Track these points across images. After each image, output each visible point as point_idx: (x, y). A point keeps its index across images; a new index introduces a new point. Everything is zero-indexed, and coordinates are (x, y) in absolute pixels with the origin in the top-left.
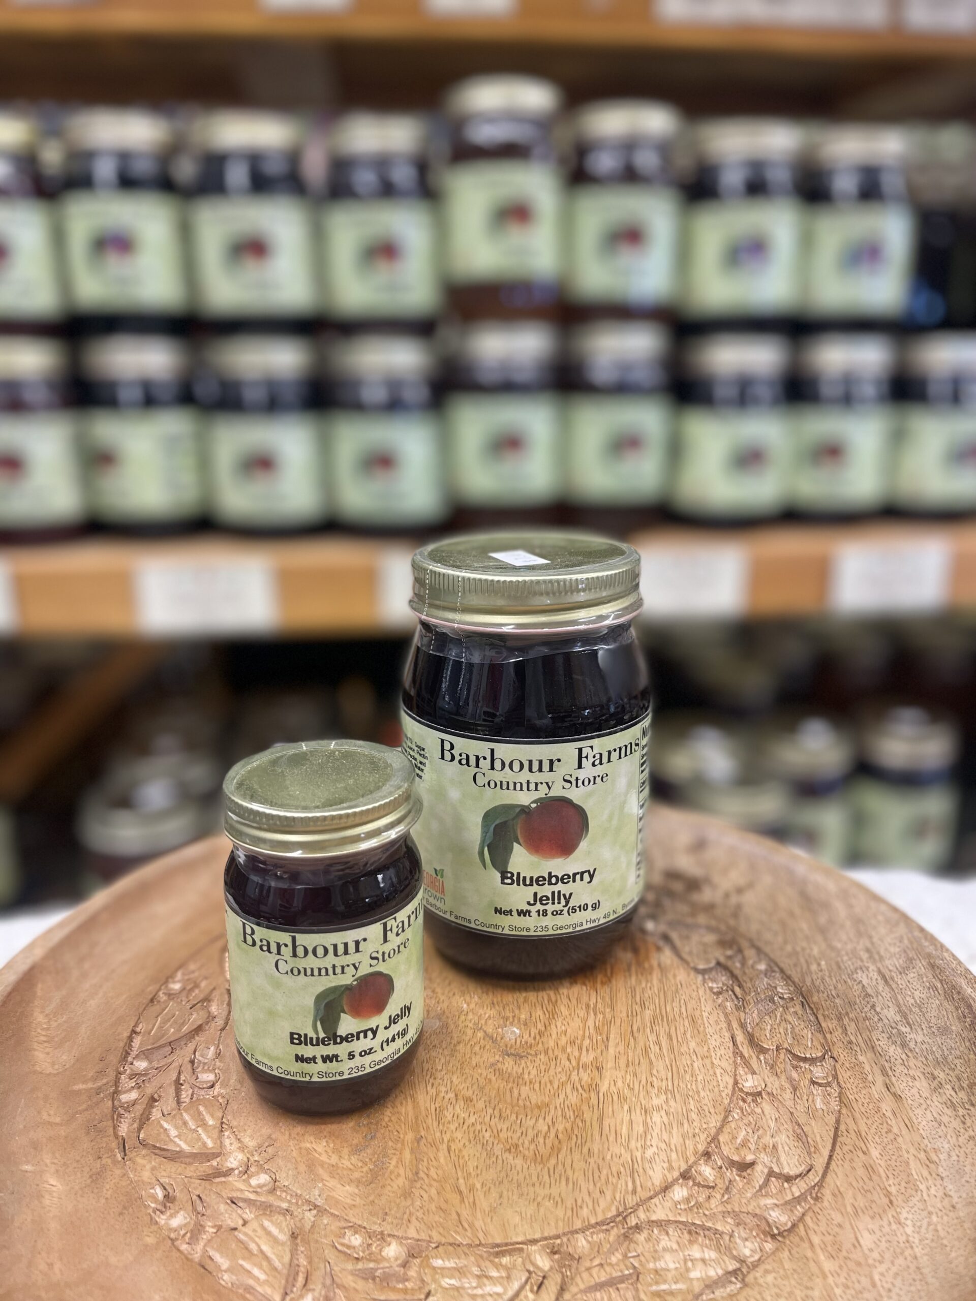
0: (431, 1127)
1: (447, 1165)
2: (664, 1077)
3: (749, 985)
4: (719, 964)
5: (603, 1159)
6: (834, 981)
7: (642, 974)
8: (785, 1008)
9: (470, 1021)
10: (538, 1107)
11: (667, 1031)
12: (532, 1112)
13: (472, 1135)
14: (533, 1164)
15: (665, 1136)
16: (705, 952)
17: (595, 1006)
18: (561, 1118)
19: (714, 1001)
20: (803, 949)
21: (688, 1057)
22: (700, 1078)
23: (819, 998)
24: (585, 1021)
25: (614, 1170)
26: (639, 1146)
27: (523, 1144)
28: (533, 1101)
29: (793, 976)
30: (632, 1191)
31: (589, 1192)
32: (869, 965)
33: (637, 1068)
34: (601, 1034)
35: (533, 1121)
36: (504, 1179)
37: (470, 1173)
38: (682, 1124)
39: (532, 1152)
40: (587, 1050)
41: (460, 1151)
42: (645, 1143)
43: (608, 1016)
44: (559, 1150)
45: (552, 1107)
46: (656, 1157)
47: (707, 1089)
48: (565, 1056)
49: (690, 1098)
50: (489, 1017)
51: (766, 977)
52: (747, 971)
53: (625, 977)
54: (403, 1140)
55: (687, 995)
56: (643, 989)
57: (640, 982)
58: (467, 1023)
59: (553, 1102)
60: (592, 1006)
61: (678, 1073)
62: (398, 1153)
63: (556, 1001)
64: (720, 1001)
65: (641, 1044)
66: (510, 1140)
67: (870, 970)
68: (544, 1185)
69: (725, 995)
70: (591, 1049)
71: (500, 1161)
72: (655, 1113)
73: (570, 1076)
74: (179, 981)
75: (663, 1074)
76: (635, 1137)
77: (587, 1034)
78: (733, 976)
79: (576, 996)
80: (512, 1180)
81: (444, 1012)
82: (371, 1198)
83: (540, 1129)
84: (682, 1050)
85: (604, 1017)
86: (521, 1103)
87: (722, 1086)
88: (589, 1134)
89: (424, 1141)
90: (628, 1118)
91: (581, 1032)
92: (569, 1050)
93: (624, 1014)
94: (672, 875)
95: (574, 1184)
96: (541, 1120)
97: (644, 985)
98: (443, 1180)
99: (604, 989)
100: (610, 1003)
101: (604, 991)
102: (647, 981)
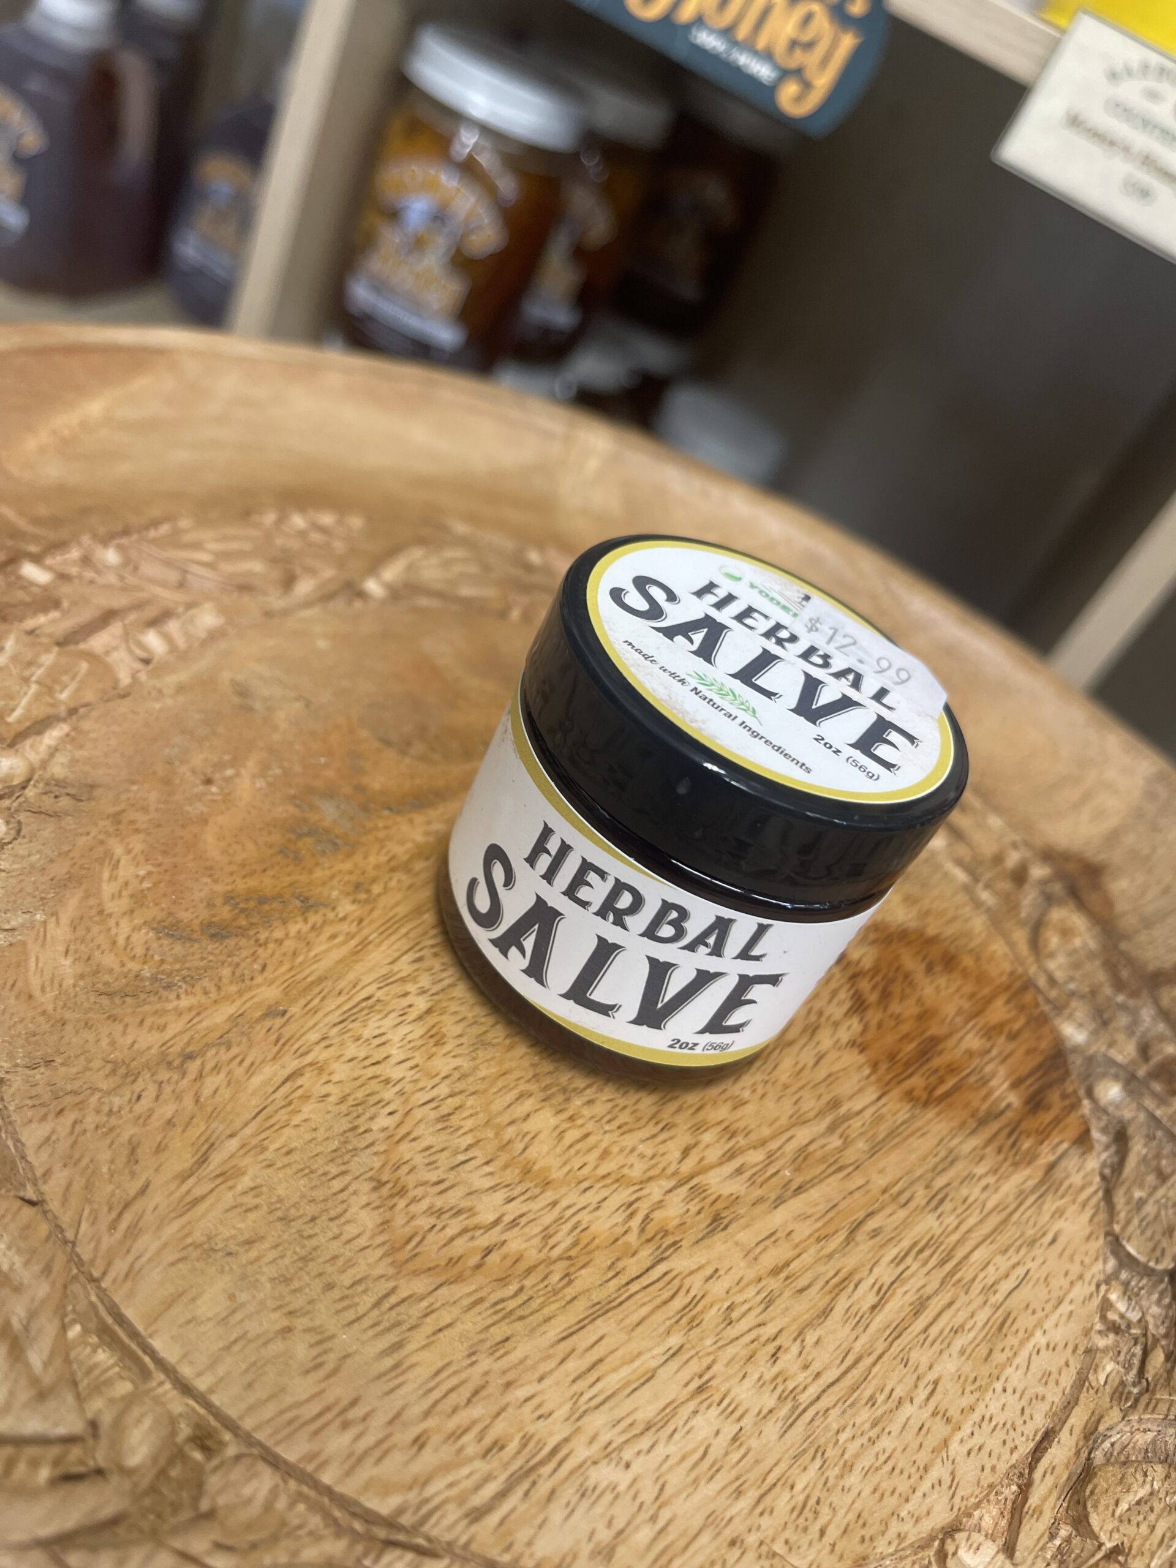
0: (320, 1014)
1: (253, 1094)
2: (816, 1367)
4: (1172, 1275)
5: (508, 1385)
7: (999, 1151)
10: (527, 1171)
11: (929, 1290)
12: (506, 1167)
13: (360, 1094)
14: (379, 1252)
15: (675, 1480)
16: (1169, 1230)
17: (848, 1117)
18: (536, 1229)
21: (910, 1380)
22: (885, 1443)
24: (797, 1121)
25: (499, 1429)
26: (604, 1439)
27: (415, 1200)
28: (532, 1153)
30: (476, 1510)
31: (398, 1415)
33: (787, 1293)
34: (797, 1170)
35: (488, 1183)
36: (300, 1221)
37: (264, 1149)
38: (739, 1493)
39: (408, 1230)
40: (739, 1171)
41: (306, 1098)
42: (620, 1448)
43: (851, 1155)
44: (459, 1279)
45: (549, 1196)
46: (608, 1497)
47: (875, 1479)
48: (688, 1139)
49: (818, 1463)
53: (963, 1125)
54: (250, 989)
56: (970, 1177)
57: (981, 1159)
59: (563, 1190)
60: (843, 1110)
61: (855, 1388)
62: (213, 995)
64: (1101, 1342)
65: (848, 1262)
66: (405, 1169)
68: (345, 1309)
69: (1123, 1343)
70: (747, 1175)
71: (337, 1185)
72: (714, 1411)
73: (650, 1179)
75: (822, 1358)
76: (619, 1413)
77: (773, 1145)
79: (833, 1069)
80: (310, 1237)
82: (68, 1015)
83: (479, 1207)
84: (914, 1355)
85: (841, 1150)
86: (510, 1132)
87: (909, 1506)
88: (546, 1311)
89: (278, 1022)
90: (654, 1363)
91: (766, 1132)
92: (708, 1137)
93: (882, 1182)
95: (396, 1366)
96: (500, 1196)
97: (980, 1170)
98: (209, 1109)
99: (898, 1106)
100: (881, 1137)
101: (896, 1109)
102: (996, 1171)
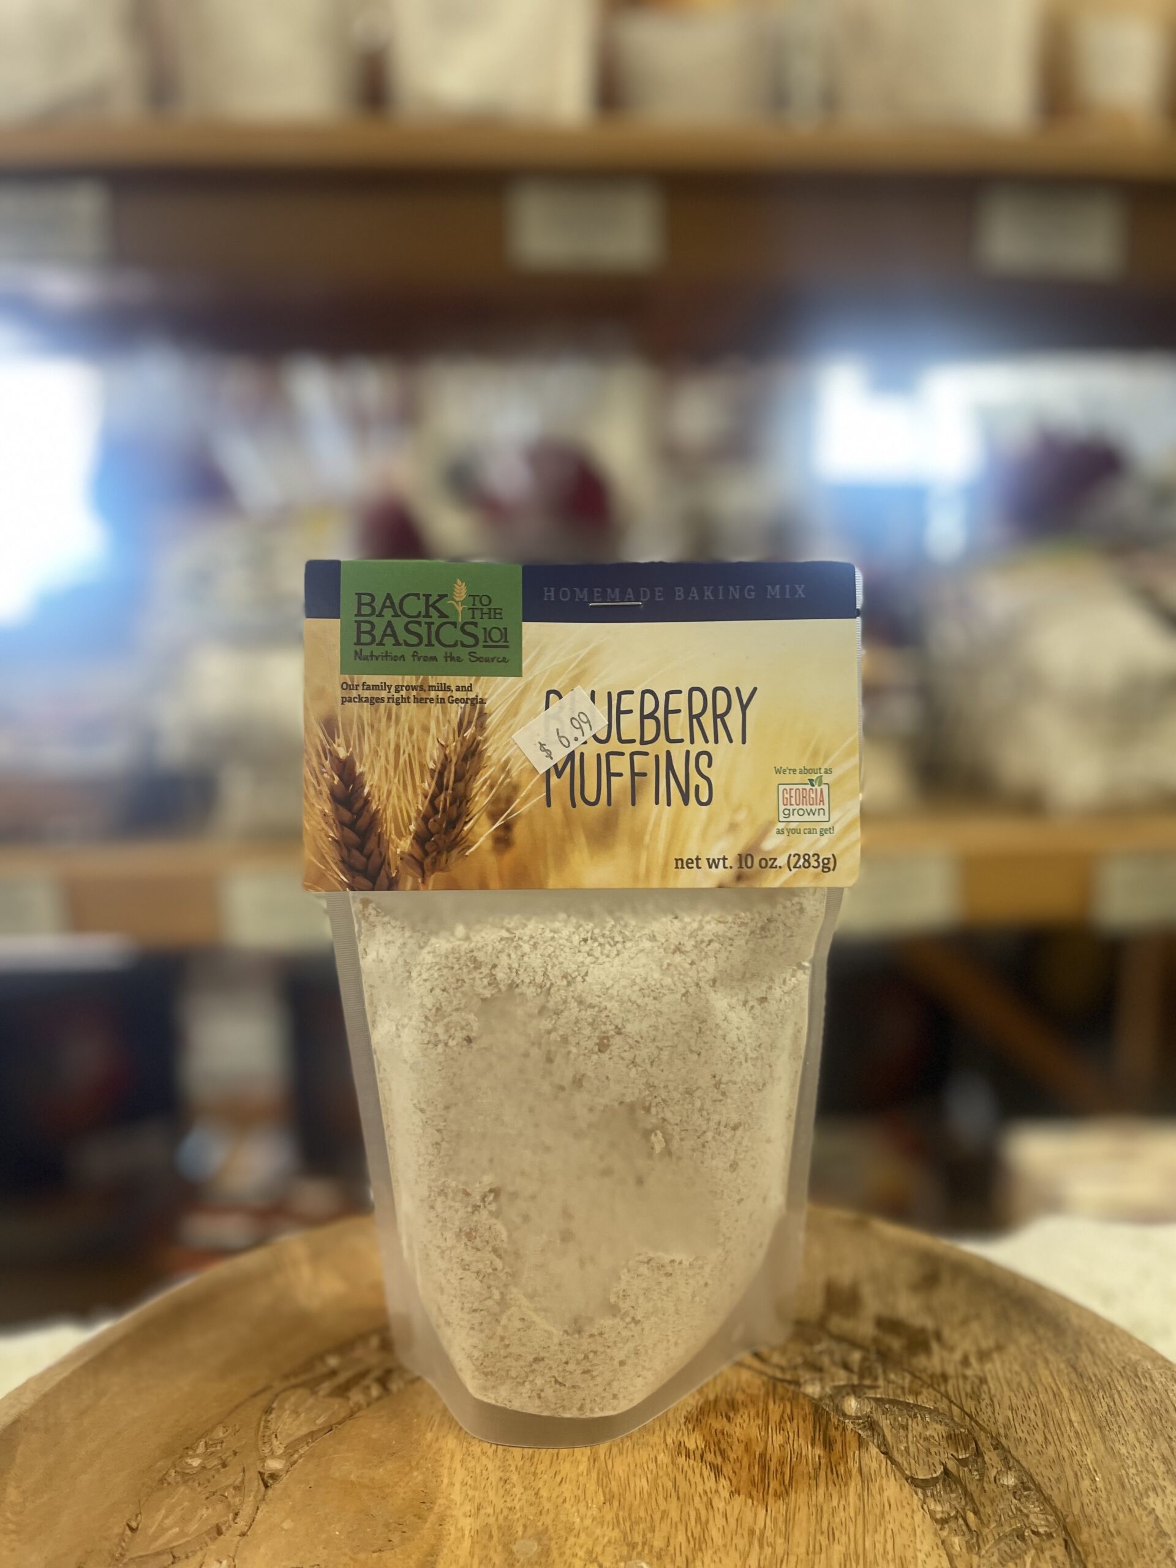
3: (989, 1510)
4: (946, 1472)
6: (1114, 1507)
7: (835, 1484)
8: (1040, 1550)
9: (581, 1547)
16: (928, 1451)
17: (762, 1534)
19: (936, 1534)
20: (1072, 1454)
23: (1090, 1536)
24: (745, 1556)
29: (1053, 1498)
32: (1166, 1483)
43: (780, 1551)
50: (609, 1542)
51: (1015, 1498)
52: (986, 1489)
53: (810, 1488)
55: (897, 1523)
56: (834, 1509)
57: (831, 1496)
58: (577, 1550)
60: (757, 1532)
63: (707, 1522)
64: (944, 1533)
67: (1168, 1492)
69: (953, 1525)
74: (198, 1456)
78: (966, 1492)
79: (736, 1516)
81: (547, 1529)
85: (774, 1552)
93: (802, 1550)
94: (889, 1325)
97: (835, 1503)
99: (777, 1505)
100: (784, 1529)
101: (778, 1507)
102: (842, 1497)
